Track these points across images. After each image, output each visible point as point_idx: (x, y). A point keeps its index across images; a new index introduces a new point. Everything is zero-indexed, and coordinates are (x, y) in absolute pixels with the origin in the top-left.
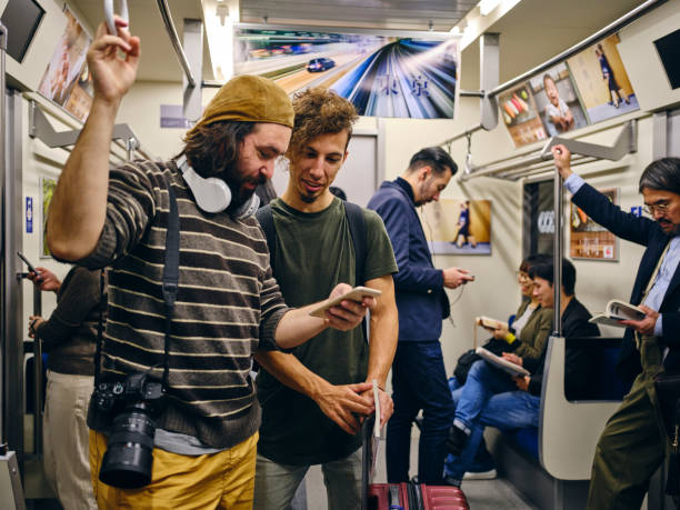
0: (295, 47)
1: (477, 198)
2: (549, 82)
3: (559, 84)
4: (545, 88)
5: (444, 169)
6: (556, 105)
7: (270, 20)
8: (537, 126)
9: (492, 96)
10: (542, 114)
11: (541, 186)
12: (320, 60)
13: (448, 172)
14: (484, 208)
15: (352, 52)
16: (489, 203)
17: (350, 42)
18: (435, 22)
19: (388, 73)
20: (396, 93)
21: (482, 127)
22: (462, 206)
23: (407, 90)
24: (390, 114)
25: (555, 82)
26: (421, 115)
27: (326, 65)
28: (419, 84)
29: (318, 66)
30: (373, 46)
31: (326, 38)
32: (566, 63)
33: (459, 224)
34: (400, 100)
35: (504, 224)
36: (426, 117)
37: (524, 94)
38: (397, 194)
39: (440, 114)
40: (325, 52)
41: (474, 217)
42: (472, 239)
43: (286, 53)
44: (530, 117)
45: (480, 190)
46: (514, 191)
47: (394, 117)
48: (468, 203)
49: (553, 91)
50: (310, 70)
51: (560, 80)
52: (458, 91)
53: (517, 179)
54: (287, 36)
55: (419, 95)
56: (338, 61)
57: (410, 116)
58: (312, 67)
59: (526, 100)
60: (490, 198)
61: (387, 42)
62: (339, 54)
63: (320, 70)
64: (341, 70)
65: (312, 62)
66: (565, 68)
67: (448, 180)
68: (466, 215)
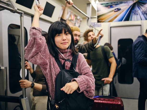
0: (111, 6)
7: (105, 1)
12: (117, 9)
15: (125, 5)
17: (125, 3)
19: (135, 9)
20: (137, 14)
23: (141, 13)
24: (136, 20)
26: (145, 19)
27: (119, 10)
28: (144, 11)
29: (117, 10)
30: (131, 3)
31: (119, 3)
34: (139, 16)
40: (118, 7)
43: (109, 8)
47: (137, 20)
50: (115, 11)
54: (109, 4)
55: (144, 14)
56: (122, 8)
57: (142, 20)
58: (115, 10)
61: (135, 2)
62: (122, 6)
63: (117, 11)
64: (122, 11)
65: (115, 9)
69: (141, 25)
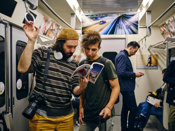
0: (96, 19)
1: (153, 54)
2: (170, 22)
3: (172, 23)
4: (169, 24)
5: (136, 47)
6: (172, 28)
7: (90, 12)
8: (168, 34)
9: (149, 28)
10: (169, 31)
11: (172, 50)
12: (102, 21)
13: (137, 47)
14: (155, 57)
15: (110, 19)
16: (157, 55)
17: (110, 16)
18: (132, 9)
19: (120, 23)
20: (122, 28)
21: (147, 36)
22: (149, 56)
23: (125, 28)
24: (120, 34)
25: (171, 22)
26: (129, 33)
27: (104, 22)
28: (128, 26)
29: (102, 23)
30: (116, 17)
31: (104, 16)
32: (173, 17)
33: (148, 61)
34: (123, 30)
35: (161, 60)
36: (130, 34)
37: (164, 25)
38: (123, 54)
39: (134, 33)
40: (104, 19)
41: (153, 59)
42: (152, 65)
43: (94, 20)
44: (167, 32)
45: (154, 51)
46: (164, 52)
47: (122, 34)
48: (151, 55)
49: (171, 25)
50: (100, 24)
51: (172, 22)
52: (139, 27)
53: (164, 48)
54: (94, 16)
55: (128, 28)
56: (107, 21)
57: (126, 34)
58: (100, 23)
59: (165, 27)
60: (157, 54)
61: (119, 16)
62: (107, 19)
63: (102, 24)
64: (107, 24)
65: (100, 22)
66: (173, 18)
67: (137, 50)
68: (150, 58)
69: (125, 39)
